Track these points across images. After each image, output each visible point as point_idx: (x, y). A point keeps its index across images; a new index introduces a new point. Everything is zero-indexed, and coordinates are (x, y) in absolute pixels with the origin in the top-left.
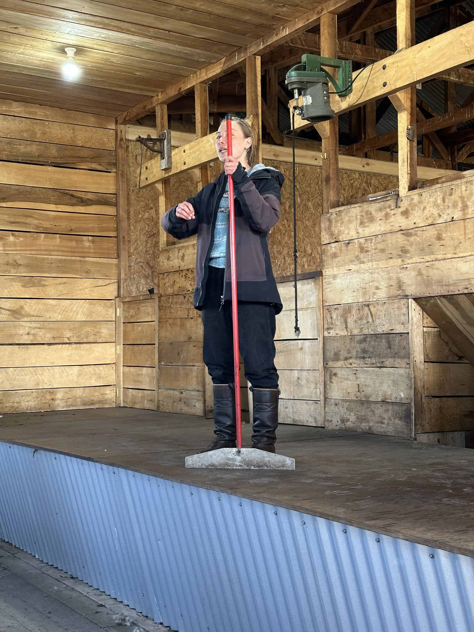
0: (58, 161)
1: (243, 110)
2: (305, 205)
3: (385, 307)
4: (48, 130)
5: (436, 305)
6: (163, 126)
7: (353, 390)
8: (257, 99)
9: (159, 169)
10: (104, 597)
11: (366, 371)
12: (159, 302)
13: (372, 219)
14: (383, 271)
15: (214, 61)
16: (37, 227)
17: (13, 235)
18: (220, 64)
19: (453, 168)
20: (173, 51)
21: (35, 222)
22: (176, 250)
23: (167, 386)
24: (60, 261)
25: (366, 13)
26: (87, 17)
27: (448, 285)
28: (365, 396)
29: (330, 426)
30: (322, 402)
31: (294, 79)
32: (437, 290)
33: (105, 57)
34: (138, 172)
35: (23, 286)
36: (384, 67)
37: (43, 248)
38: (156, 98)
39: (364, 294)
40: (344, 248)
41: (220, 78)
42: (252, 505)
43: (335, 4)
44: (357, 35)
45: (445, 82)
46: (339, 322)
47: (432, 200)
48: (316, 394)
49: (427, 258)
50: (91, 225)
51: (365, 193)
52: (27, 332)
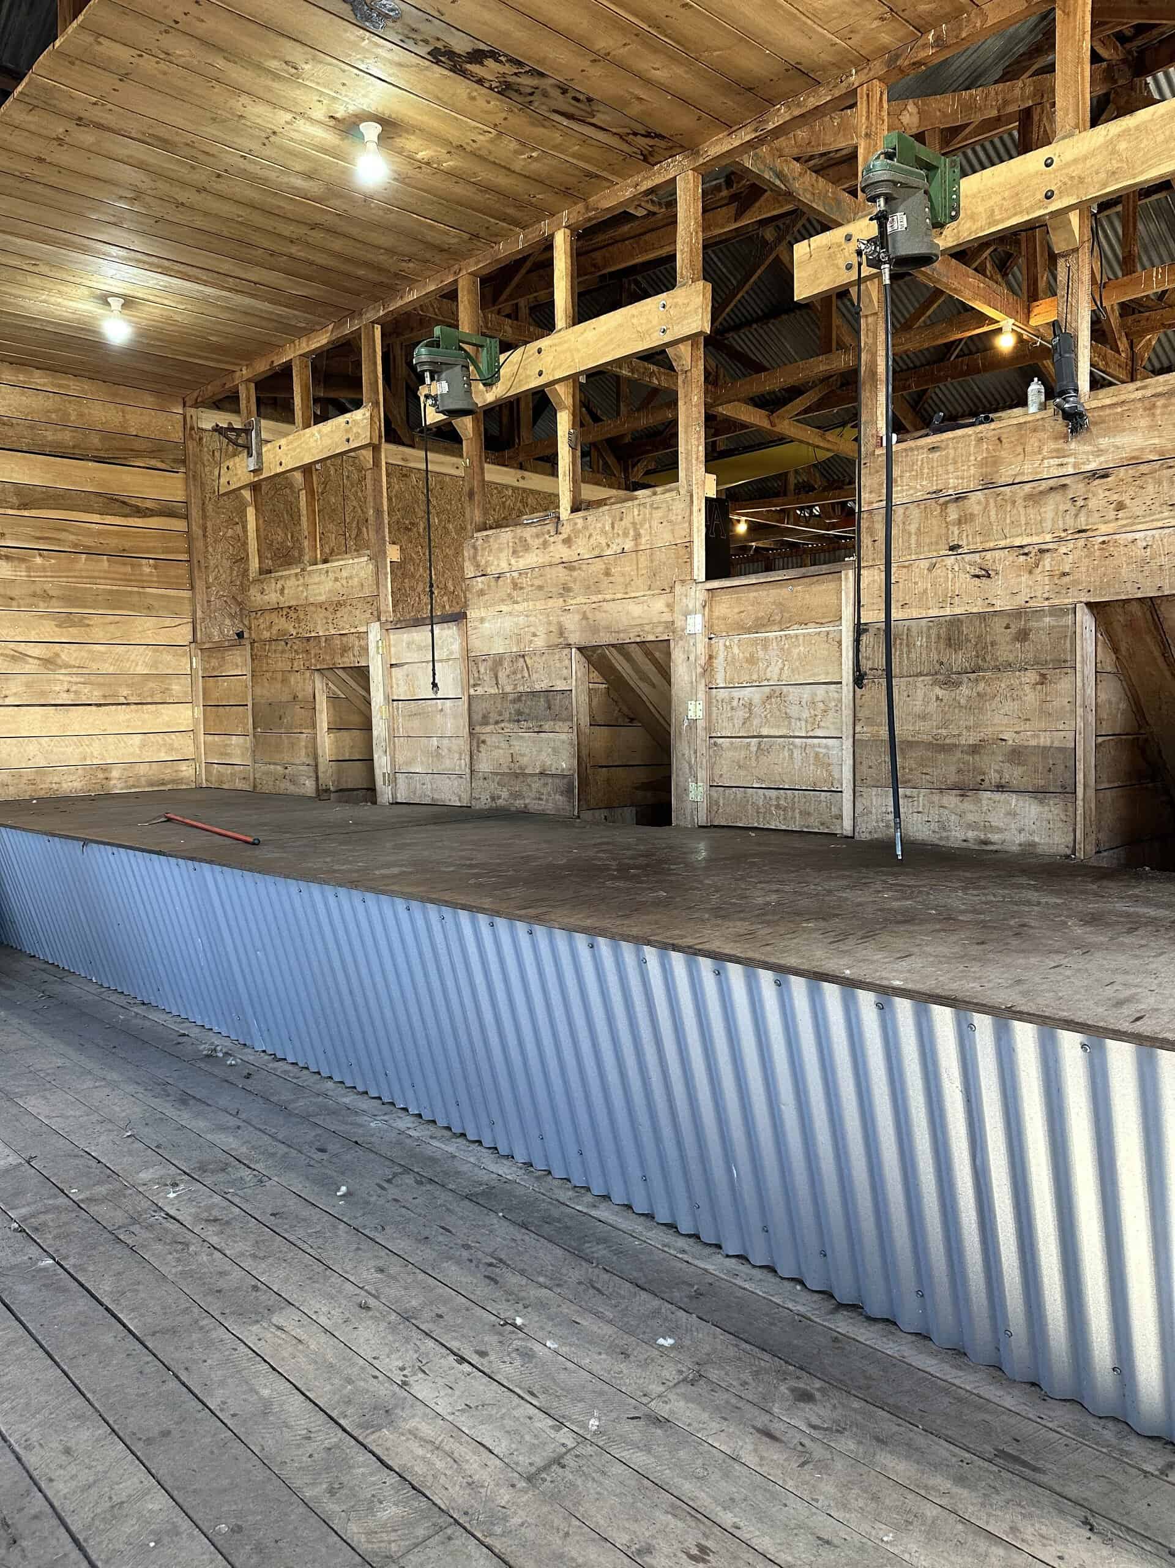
0: (102, 454)
1: (358, 396)
2: (445, 527)
3: (544, 658)
4: (86, 411)
5: (604, 656)
6: (249, 413)
7: (505, 761)
8: (377, 381)
9: (245, 470)
10: (187, 1024)
11: (522, 737)
12: (252, 649)
13: (527, 548)
14: (541, 614)
15: (318, 327)
16: (76, 545)
17: (40, 555)
18: (326, 332)
19: (627, 489)
20: (261, 310)
21: (72, 537)
22: (273, 581)
23: (267, 760)
24: (111, 592)
25: (516, 280)
26: (139, 256)
27: (618, 632)
28: (520, 768)
29: (477, 805)
30: (468, 776)
31: (424, 358)
32: (605, 638)
33: (165, 313)
34: (217, 473)
35: (56, 626)
36: (540, 350)
37: (84, 574)
38: (238, 374)
39: (519, 642)
40: (493, 583)
41: (328, 351)
42: (378, 900)
43: (477, 263)
44: (507, 308)
45: (618, 378)
46: (487, 677)
47: (599, 525)
48: (460, 766)
49: (594, 598)
50: (151, 544)
51: (521, 513)
52: (66, 688)
